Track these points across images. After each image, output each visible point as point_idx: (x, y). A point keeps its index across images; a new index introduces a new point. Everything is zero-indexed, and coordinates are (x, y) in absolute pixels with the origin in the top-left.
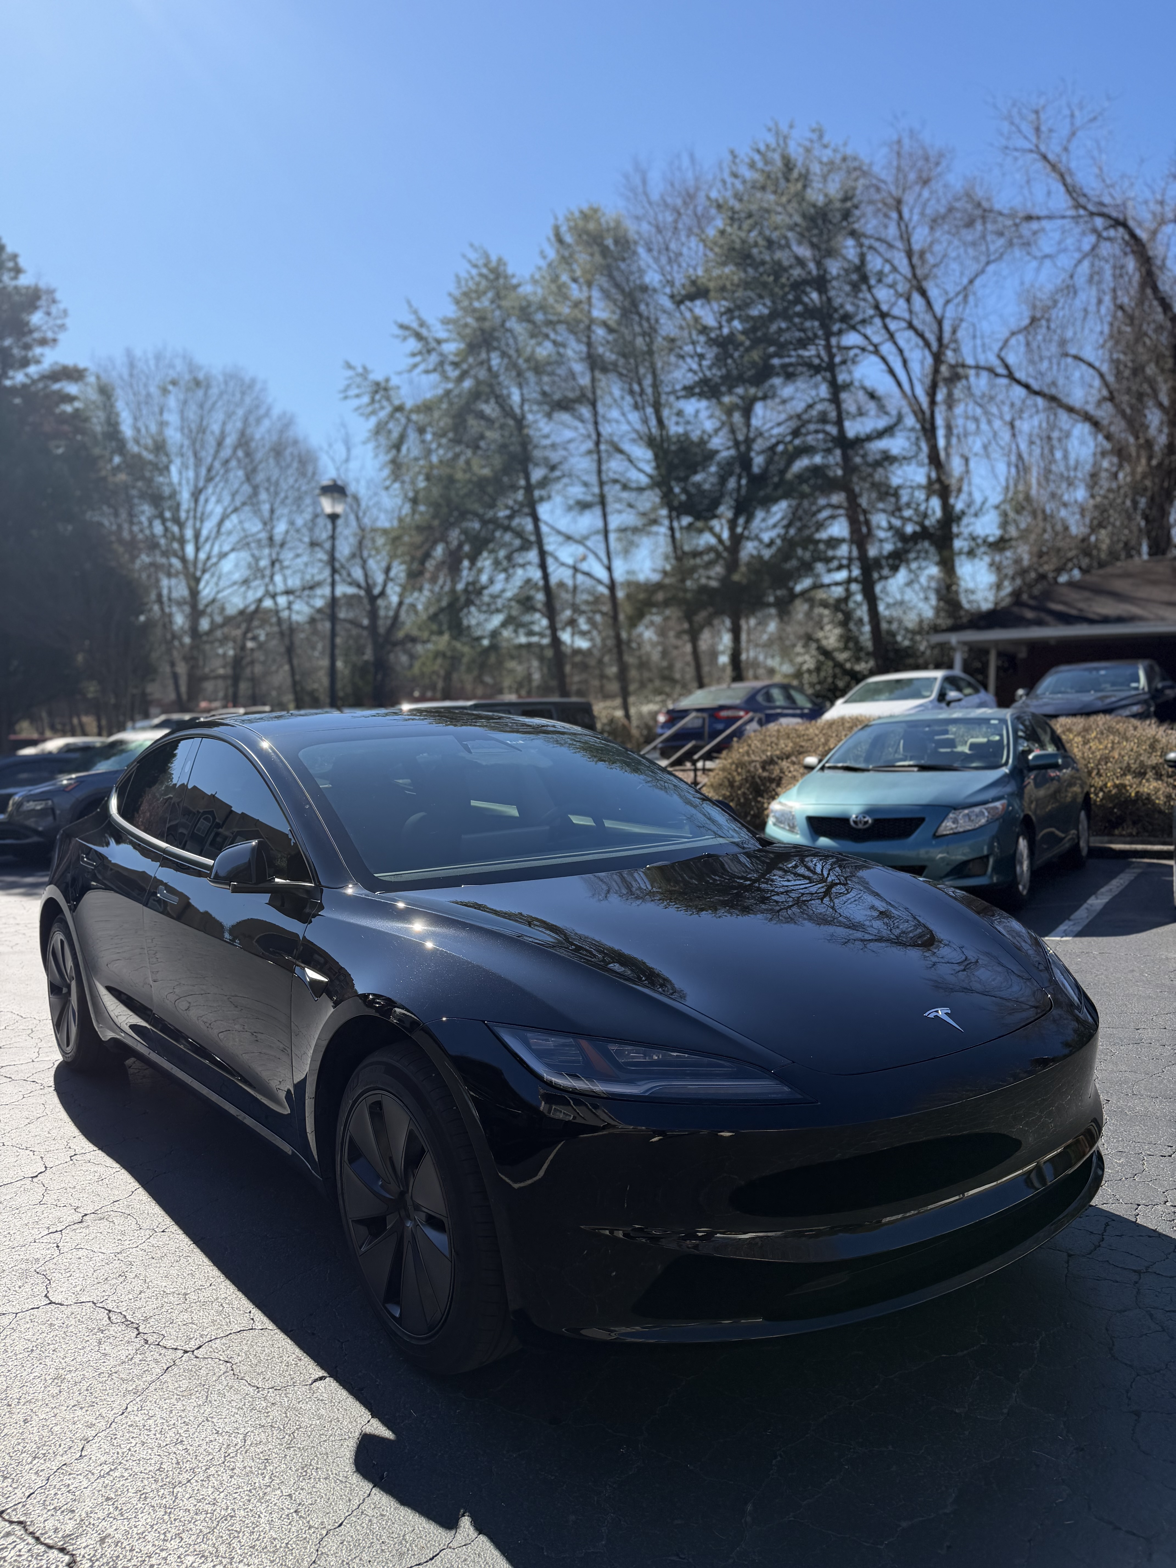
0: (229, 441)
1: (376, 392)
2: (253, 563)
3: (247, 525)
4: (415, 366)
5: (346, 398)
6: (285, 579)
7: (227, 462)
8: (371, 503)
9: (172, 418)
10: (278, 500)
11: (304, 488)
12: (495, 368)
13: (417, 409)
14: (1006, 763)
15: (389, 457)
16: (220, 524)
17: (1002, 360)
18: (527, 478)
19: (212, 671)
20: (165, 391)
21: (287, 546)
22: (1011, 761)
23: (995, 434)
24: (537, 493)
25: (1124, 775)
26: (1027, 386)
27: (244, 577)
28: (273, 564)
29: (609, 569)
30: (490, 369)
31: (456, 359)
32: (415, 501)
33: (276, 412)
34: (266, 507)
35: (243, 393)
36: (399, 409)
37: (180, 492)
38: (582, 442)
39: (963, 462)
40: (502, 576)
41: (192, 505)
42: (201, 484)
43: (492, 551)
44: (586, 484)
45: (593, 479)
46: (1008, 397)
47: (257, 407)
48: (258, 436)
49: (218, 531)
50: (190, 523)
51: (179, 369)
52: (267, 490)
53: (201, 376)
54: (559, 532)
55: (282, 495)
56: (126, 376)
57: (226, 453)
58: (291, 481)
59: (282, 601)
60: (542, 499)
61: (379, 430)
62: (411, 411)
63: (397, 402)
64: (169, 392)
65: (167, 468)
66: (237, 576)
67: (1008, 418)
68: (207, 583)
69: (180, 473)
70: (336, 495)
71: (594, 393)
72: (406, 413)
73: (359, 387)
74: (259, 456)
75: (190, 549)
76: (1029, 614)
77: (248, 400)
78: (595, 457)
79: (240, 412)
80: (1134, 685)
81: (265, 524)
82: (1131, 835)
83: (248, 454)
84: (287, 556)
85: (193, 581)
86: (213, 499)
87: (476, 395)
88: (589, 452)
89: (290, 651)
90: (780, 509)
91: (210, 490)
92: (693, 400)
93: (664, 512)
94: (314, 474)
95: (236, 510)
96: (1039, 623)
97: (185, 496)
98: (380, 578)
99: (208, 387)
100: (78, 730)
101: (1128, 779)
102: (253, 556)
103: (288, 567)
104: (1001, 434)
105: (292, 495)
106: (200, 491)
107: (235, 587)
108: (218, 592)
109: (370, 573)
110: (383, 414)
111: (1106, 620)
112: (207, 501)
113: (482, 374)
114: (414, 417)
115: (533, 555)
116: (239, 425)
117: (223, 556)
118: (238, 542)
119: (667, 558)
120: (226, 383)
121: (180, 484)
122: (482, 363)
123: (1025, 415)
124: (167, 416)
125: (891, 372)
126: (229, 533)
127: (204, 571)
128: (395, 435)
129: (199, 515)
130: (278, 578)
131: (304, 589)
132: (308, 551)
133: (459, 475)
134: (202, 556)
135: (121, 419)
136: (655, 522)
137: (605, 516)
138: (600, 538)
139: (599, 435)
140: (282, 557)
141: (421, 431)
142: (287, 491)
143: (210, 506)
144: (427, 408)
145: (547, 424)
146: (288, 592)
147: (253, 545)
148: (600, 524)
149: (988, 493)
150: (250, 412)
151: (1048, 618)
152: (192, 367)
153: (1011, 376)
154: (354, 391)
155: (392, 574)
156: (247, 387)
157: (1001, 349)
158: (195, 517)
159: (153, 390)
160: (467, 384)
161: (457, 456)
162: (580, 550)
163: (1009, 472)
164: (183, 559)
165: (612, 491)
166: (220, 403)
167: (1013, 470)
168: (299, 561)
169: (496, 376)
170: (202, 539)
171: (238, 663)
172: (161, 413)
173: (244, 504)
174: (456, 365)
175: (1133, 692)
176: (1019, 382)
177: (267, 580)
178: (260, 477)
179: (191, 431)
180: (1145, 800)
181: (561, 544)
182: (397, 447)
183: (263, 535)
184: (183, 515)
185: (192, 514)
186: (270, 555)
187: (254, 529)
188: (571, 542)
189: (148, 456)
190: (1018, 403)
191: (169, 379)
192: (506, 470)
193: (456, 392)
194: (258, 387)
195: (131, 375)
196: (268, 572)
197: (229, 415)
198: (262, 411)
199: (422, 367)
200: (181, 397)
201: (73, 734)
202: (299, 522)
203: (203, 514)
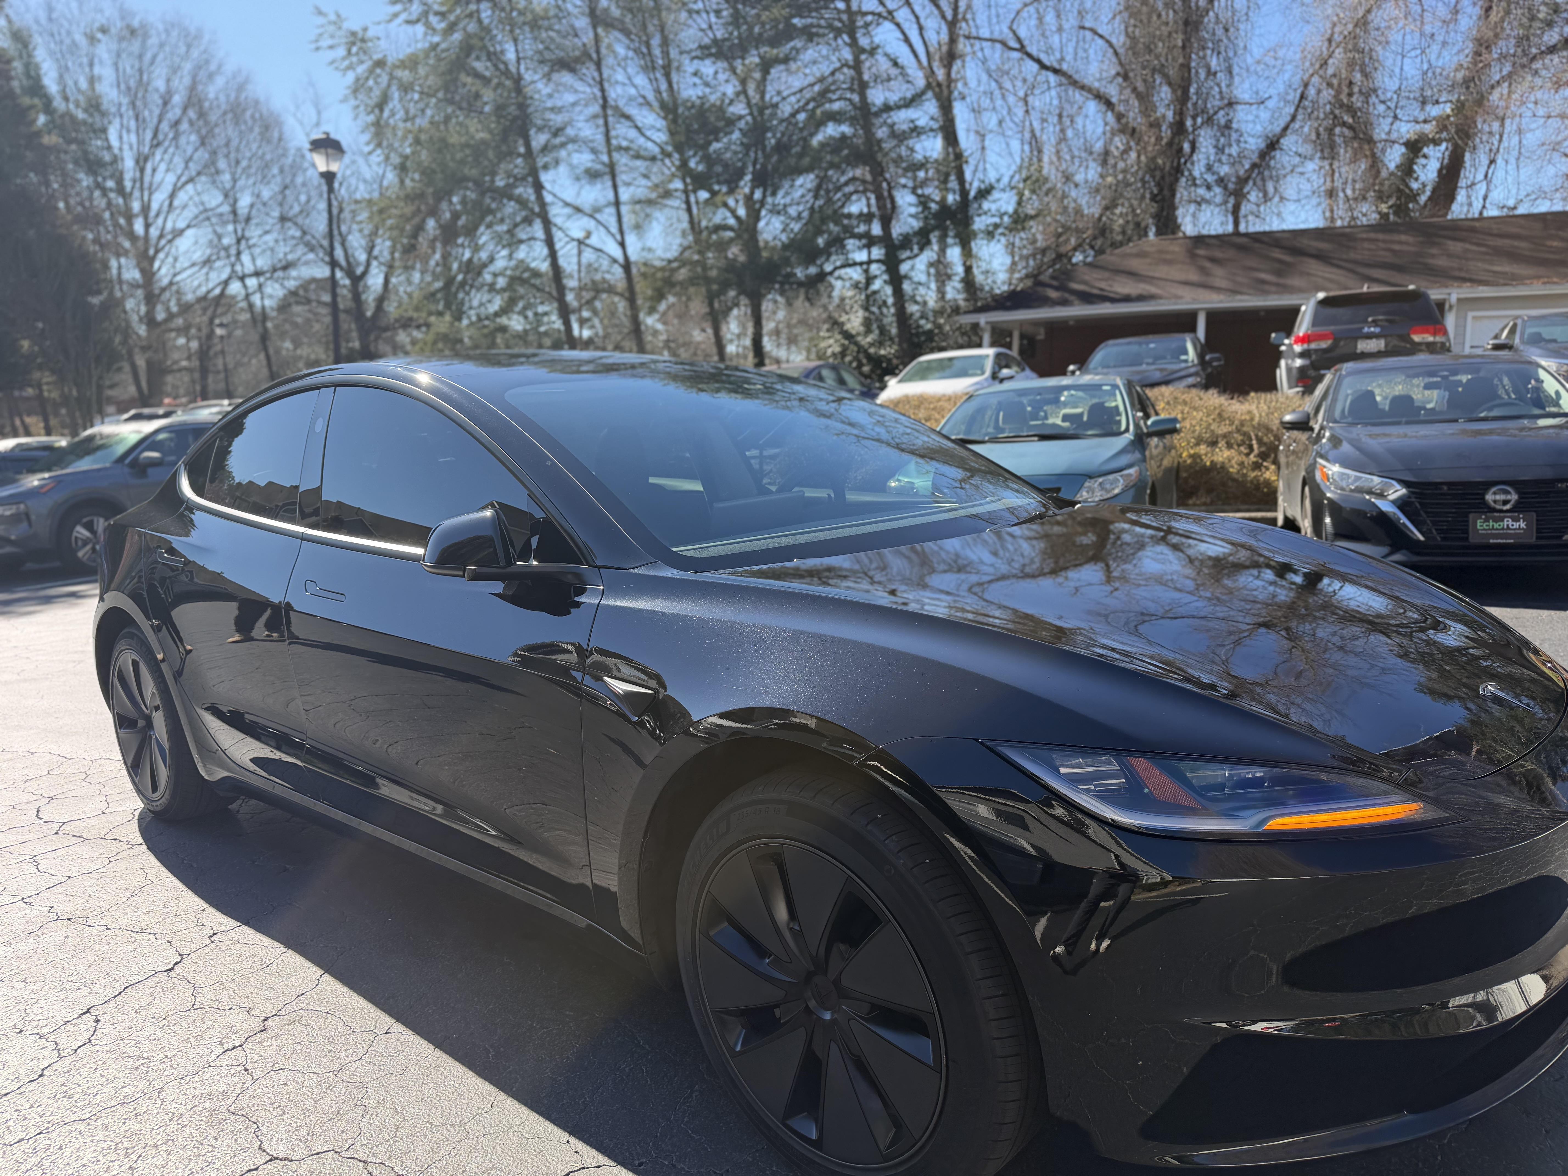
0: (177, 99)
1: (353, 43)
2: (216, 241)
3: (205, 198)
4: (396, 15)
5: (318, 49)
6: (253, 259)
7: (177, 123)
8: (348, 172)
9: (106, 72)
10: (239, 170)
11: (268, 157)
12: (486, 21)
13: (402, 64)
14: (1127, 430)
15: (371, 118)
16: (172, 196)
17: (1014, 33)
18: (528, 145)
19: (176, 362)
20: (92, 40)
21: (254, 221)
22: (1131, 427)
23: (1010, 110)
24: (540, 161)
25: (1198, 444)
26: (1038, 61)
27: (205, 257)
28: (238, 241)
29: (622, 244)
30: (480, 21)
31: (444, 9)
32: (402, 168)
33: (229, 67)
34: (226, 177)
35: (189, 46)
36: (380, 63)
37: (122, 159)
38: (586, 105)
39: (978, 138)
40: (505, 252)
41: (138, 174)
42: (146, 150)
43: (489, 226)
44: (594, 151)
45: (602, 147)
46: (1020, 72)
47: (207, 62)
48: (211, 96)
49: (171, 205)
50: (137, 194)
51: (107, 13)
52: (227, 156)
53: (136, 23)
54: (567, 204)
55: (244, 163)
56: (43, 20)
57: (174, 113)
58: (254, 146)
59: (252, 282)
60: (546, 167)
61: (357, 88)
62: (395, 67)
63: (376, 57)
64: (99, 41)
65: (104, 130)
66: (198, 256)
67: (1021, 94)
68: (163, 261)
69: (121, 138)
70: (330, 151)
71: (598, 52)
72: (387, 69)
73: (332, 36)
74: (213, 117)
75: (139, 227)
76: (1053, 294)
77: (195, 53)
78: (601, 122)
79: (188, 66)
80: (1183, 357)
81: (226, 196)
82: (1205, 504)
83: (202, 115)
84: (253, 232)
85: (145, 261)
86: (163, 167)
87: (467, 48)
88: (595, 117)
89: (264, 338)
90: (806, 182)
91: (158, 156)
92: (708, 62)
93: (678, 184)
94: (280, 139)
95: (191, 180)
96: (1064, 303)
97: (129, 163)
98: (362, 257)
99: (146, 36)
100: (21, 430)
101: (1203, 449)
102: (215, 232)
103: (254, 245)
104: (1015, 110)
105: (256, 164)
106: (146, 159)
107: (196, 269)
108: (175, 275)
109: (350, 252)
110: (361, 69)
111: (1127, 299)
112: (154, 170)
113: (472, 27)
114: (399, 73)
115: (538, 229)
116: (187, 81)
117: (178, 233)
118: (196, 217)
119: (684, 234)
120: (167, 31)
121: (121, 149)
122: (470, 16)
123: (1037, 92)
124: (97, 70)
125: (907, 40)
126: (185, 207)
127: (157, 252)
128: (377, 93)
129: (146, 185)
130: (245, 258)
131: (275, 270)
132: (278, 226)
133: (454, 139)
134: (154, 232)
135: (42, 72)
136: (668, 194)
137: (615, 187)
138: (612, 210)
139: (605, 99)
140: (247, 234)
141: (406, 88)
142: (250, 159)
143: (158, 177)
144: (411, 63)
145: (546, 85)
146: (257, 274)
147: (214, 220)
148: (611, 196)
149: (1003, 170)
150: (198, 67)
151: (1071, 298)
152: (124, 14)
153: (1022, 49)
154: (326, 42)
155: (376, 252)
156: (191, 39)
157: (1013, 21)
158: (142, 189)
159: (79, 38)
160: (457, 36)
161: (447, 119)
162: (591, 224)
163: (1023, 150)
164: (132, 236)
165: (622, 160)
166: (161, 56)
167: (1027, 148)
168: (268, 238)
169: (488, 30)
170: (152, 214)
171: (204, 354)
172: (91, 65)
173: (199, 174)
174: (442, 15)
175: (1183, 365)
176: (1030, 56)
177: (233, 259)
178: (218, 141)
179: (129, 89)
180: (1219, 469)
181: (569, 217)
182: (381, 106)
183: (226, 208)
184: (128, 184)
185: (138, 185)
186: (235, 231)
187: (213, 203)
188: (580, 215)
189: (81, 115)
190: (1030, 78)
191: (97, 25)
192: (505, 135)
193: (443, 46)
194: (206, 38)
195: (50, 20)
196: (233, 251)
197: (175, 70)
198: (213, 67)
199: (404, 16)
200: (114, 46)
201: (15, 435)
202: (266, 194)
203: (151, 184)
